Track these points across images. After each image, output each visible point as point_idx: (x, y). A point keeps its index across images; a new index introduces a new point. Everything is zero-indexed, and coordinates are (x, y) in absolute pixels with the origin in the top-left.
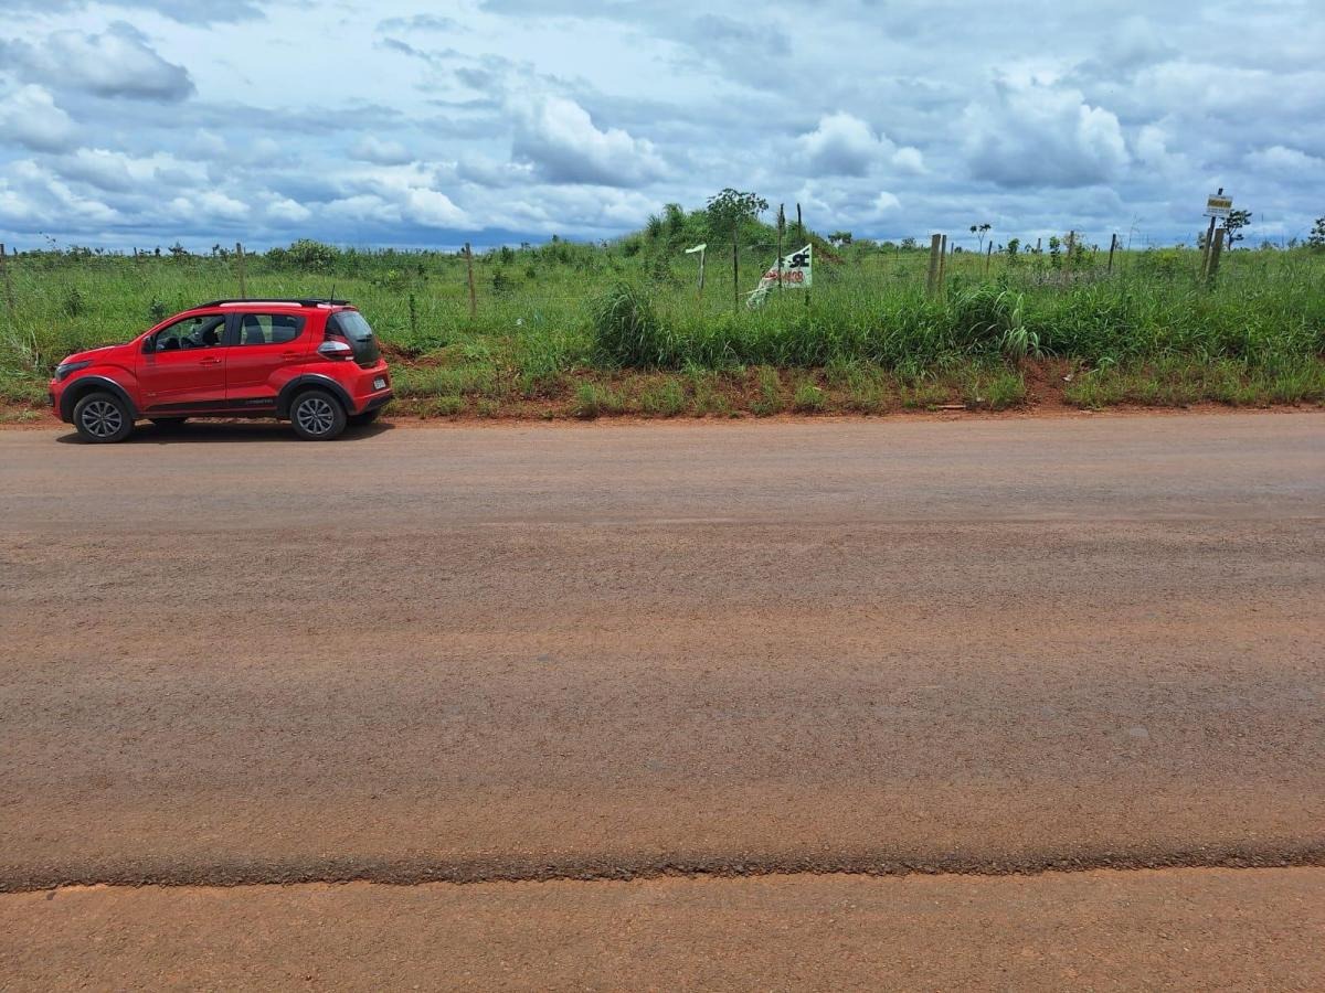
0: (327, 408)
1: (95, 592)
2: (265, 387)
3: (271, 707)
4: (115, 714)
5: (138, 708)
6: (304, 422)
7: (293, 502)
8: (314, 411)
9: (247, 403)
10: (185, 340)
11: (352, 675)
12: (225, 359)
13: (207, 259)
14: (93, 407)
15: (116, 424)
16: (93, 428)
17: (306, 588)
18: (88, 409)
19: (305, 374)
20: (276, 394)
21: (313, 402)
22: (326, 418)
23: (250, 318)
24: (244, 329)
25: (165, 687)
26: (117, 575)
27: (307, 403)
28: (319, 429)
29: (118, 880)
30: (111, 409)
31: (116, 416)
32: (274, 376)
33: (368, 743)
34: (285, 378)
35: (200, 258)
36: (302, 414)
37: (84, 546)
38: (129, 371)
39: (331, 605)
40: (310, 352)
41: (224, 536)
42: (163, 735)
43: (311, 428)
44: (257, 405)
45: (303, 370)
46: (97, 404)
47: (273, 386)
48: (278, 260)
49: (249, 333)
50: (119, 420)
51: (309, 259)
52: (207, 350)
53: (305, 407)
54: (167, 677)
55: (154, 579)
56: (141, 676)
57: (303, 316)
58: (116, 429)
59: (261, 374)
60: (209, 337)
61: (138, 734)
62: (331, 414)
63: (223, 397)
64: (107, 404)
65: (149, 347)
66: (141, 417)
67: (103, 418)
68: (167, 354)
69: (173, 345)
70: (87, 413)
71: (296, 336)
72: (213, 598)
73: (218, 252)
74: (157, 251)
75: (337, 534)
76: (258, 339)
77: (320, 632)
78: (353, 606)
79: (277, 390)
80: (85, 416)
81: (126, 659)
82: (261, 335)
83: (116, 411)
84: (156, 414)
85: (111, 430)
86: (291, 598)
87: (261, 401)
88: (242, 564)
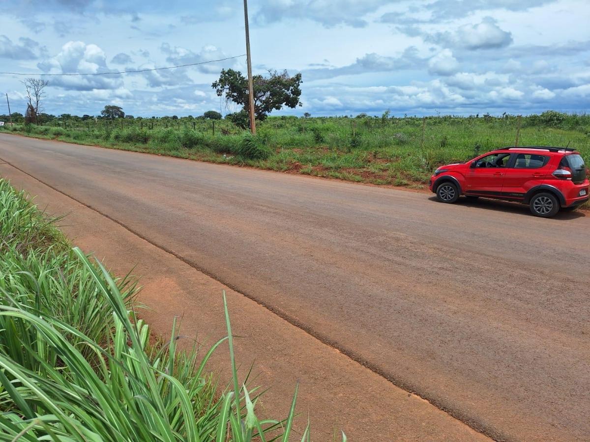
0: (550, 202)
1: (435, 270)
2: (521, 188)
3: (505, 352)
4: (439, 327)
5: (447, 328)
6: (536, 207)
7: (526, 249)
8: (543, 203)
9: (510, 195)
10: (489, 163)
11: (547, 352)
12: (504, 174)
13: (499, 119)
14: (445, 188)
15: (452, 196)
16: (443, 196)
17: (528, 296)
18: (443, 188)
19: (543, 184)
20: (526, 192)
21: (544, 198)
22: (548, 207)
23: (522, 156)
24: (518, 160)
25: (459, 323)
26: (446, 265)
27: (540, 198)
28: (543, 212)
29: (433, 402)
30: (451, 190)
31: (453, 193)
32: (527, 184)
33: (552, 393)
34: (532, 185)
35: (496, 119)
36: (536, 203)
37: (434, 248)
38: (463, 175)
39: (540, 309)
40: (548, 174)
41: (492, 259)
42: (457, 345)
43: (539, 210)
44: (515, 196)
45: (542, 182)
46: (447, 187)
47: (526, 188)
48: (534, 120)
49: (519, 162)
50: (453, 194)
51: (551, 120)
52: (498, 169)
53: (539, 200)
54: (460, 319)
55: (460, 271)
56: (450, 314)
57: (549, 156)
58: (451, 198)
59: (520, 182)
60: (499, 162)
61: (447, 341)
62: (551, 205)
63: (500, 191)
64: (451, 188)
65: (473, 166)
66: (463, 194)
67: (448, 193)
68: (479, 169)
69: (483, 165)
70: (442, 190)
71: (543, 165)
72: (484, 288)
73: (505, 116)
74: (477, 115)
75: (547, 271)
76: (523, 165)
77: (532, 322)
78: (551, 314)
79: (526, 190)
80: (441, 191)
81: (444, 304)
82: (525, 163)
83: (453, 191)
84: (468, 194)
85: (449, 198)
86: (520, 299)
87: (518, 195)
88: (498, 275)
